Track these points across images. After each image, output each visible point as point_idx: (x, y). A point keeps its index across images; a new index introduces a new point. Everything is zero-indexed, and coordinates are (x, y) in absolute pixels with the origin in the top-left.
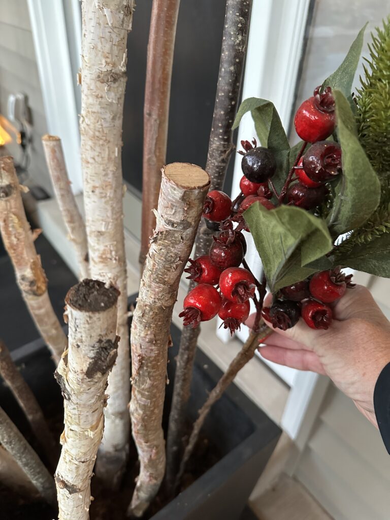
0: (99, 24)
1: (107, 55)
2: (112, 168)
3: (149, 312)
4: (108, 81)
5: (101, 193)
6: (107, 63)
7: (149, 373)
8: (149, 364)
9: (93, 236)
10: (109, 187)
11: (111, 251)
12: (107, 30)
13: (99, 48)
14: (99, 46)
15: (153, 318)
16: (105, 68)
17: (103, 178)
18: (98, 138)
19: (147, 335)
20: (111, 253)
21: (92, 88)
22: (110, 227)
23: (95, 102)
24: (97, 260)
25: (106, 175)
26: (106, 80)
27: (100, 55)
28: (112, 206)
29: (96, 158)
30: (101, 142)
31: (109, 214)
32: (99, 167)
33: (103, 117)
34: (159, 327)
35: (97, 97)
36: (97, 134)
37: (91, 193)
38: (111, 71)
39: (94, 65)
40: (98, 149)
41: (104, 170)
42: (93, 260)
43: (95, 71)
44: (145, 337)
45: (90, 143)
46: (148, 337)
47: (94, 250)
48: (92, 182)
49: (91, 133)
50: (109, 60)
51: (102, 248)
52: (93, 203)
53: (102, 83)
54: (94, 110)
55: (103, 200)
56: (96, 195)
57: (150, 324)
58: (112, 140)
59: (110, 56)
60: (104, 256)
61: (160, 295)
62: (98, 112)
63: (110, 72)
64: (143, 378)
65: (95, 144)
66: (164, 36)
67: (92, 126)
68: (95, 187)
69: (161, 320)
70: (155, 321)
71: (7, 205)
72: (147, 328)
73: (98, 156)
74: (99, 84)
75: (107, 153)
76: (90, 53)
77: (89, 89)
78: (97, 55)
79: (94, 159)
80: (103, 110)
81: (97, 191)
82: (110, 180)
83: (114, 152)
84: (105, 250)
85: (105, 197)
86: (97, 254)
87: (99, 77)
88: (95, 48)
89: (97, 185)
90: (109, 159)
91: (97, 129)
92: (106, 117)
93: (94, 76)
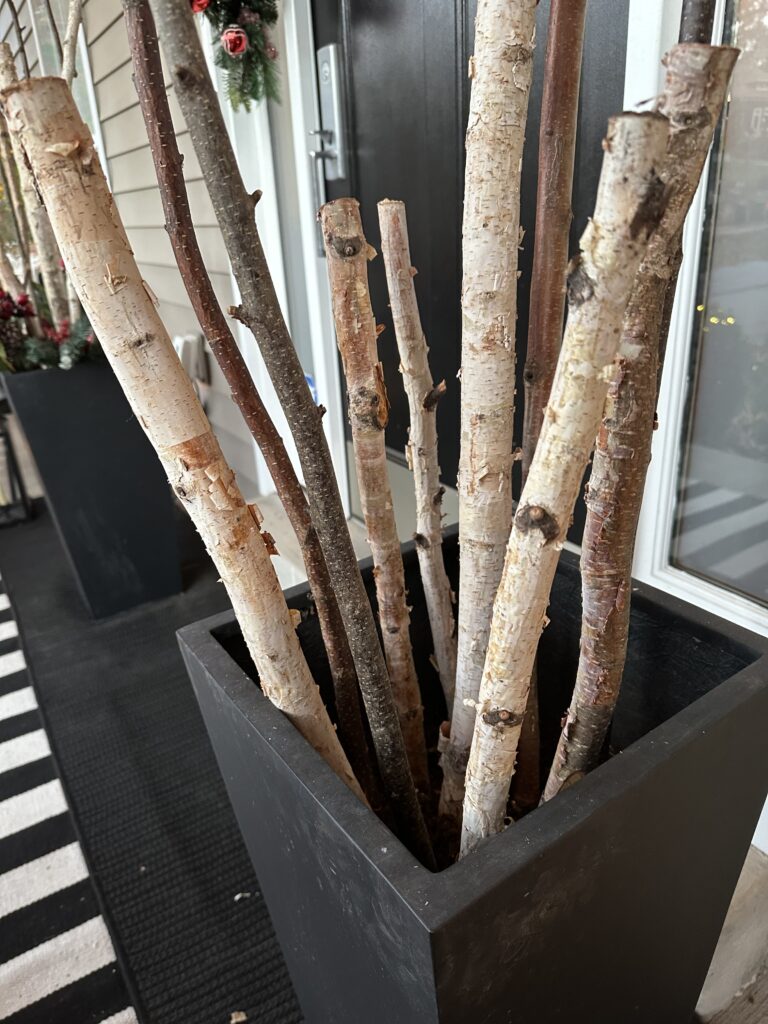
1: (517, 24)
2: (513, 186)
3: (638, 286)
4: (516, 60)
5: (497, 226)
6: (517, 35)
7: (636, 391)
8: (637, 376)
9: (477, 303)
10: (508, 217)
11: (503, 328)
13: (507, 16)
14: (508, 12)
15: (642, 297)
16: (513, 42)
17: (500, 203)
18: (500, 142)
19: (634, 325)
20: (502, 331)
21: (493, 70)
22: (504, 285)
23: (498, 88)
25: (505, 198)
26: (514, 57)
27: (507, 25)
28: (508, 249)
29: (495, 172)
30: (503, 148)
31: (505, 262)
32: (498, 185)
33: (507, 110)
34: (652, 311)
35: (501, 81)
36: (498, 135)
37: (481, 228)
38: (521, 45)
39: (498, 39)
40: (497, 158)
41: (503, 190)
42: (472, 347)
43: (501, 46)
44: (630, 330)
45: (488, 150)
46: (635, 328)
47: (474, 329)
48: (484, 210)
49: (490, 135)
50: (519, 31)
51: (489, 322)
52: (483, 245)
53: (509, 61)
54: (496, 101)
55: (499, 238)
56: (489, 230)
57: (638, 307)
58: (515, 146)
59: (520, 26)
60: (491, 337)
61: (654, 256)
62: (501, 104)
63: (520, 48)
64: (626, 402)
65: (494, 150)
67: (492, 125)
68: (488, 218)
69: (654, 300)
70: (646, 302)
71: (351, 270)
72: (633, 315)
73: (497, 168)
74: (504, 63)
75: (509, 165)
76: (494, 24)
78: (504, 25)
79: (491, 172)
80: (508, 101)
81: (491, 224)
82: (509, 207)
83: (517, 165)
84: (493, 325)
85: (502, 233)
86: (479, 334)
87: (505, 54)
88: (502, 16)
89: (492, 214)
90: (512, 175)
91: (499, 128)
92: (511, 110)
93: (499, 54)
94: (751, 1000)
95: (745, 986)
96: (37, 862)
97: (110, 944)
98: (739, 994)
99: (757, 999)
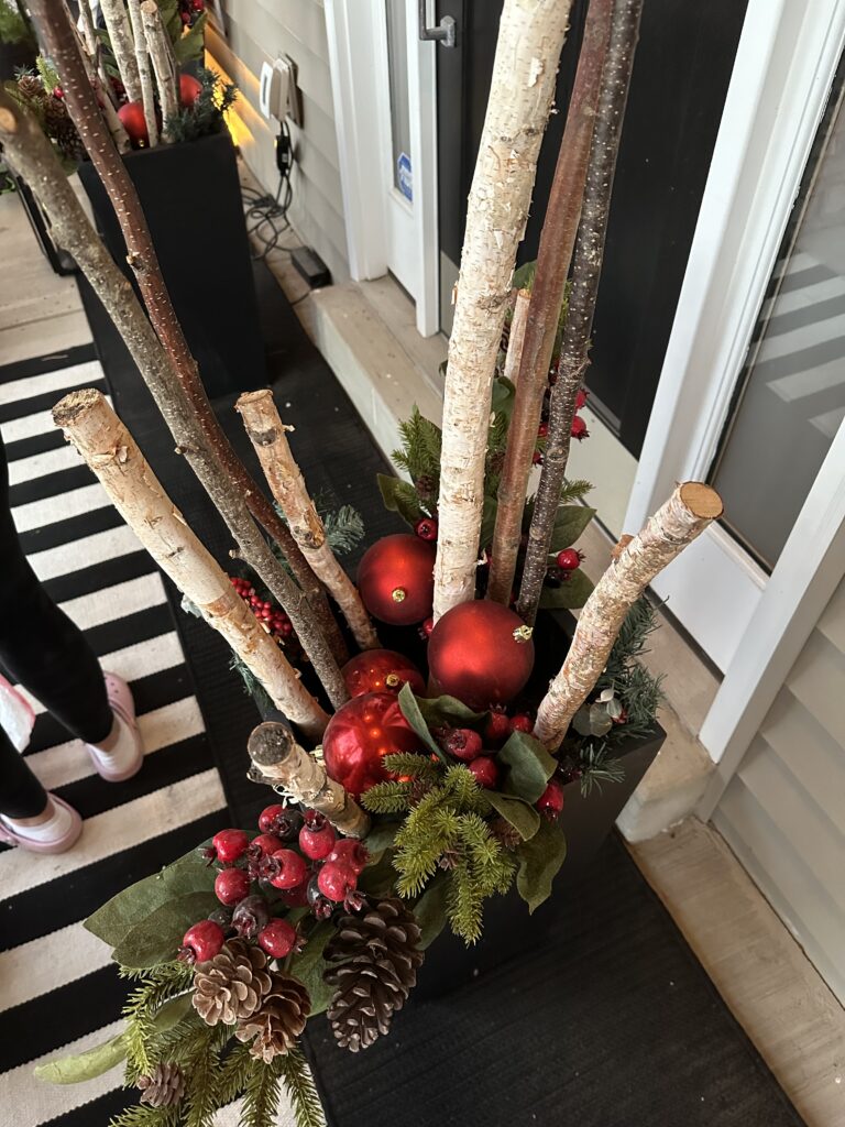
0: (487, 245)
1: (492, 278)
2: (481, 399)
4: (489, 306)
5: (465, 427)
6: (491, 288)
9: (448, 472)
10: (475, 420)
11: (468, 491)
12: (495, 251)
13: (484, 271)
14: (484, 268)
16: (488, 293)
17: (470, 411)
18: (470, 369)
21: (469, 313)
22: (470, 464)
23: (471, 329)
24: (449, 499)
25: (473, 407)
26: (487, 305)
27: (484, 280)
28: (475, 441)
29: (465, 390)
30: (473, 373)
31: (471, 449)
33: (479, 346)
35: (475, 324)
36: (470, 364)
37: (453, 427)
38: (494, 295)
39: (475, 289)
40: (468, 380)
41: (472, 403)
42: (444, 497)
43: (476, 296)
45: (460, 374)
47: (448, 488)
48: (456, 415)
49: (463, 363)
50: (493, 284)
51: (457, 486)
52: (454, 438)
53: (483, 309)
54: (469, 338)
55: (467, 435)
56: (459, 429)
58: (485, 370)
59: (495, 279)
60: (458, 496)
62: (473, 341)
63: (492, 297)
65: (465, 375)
66: (564, 227)
67: (464, 356)
68: (459, 421)
73: (468, 387)
74: (478, 310)
75: (479, 383)
76: (471, 275)
77: (466, 314)
78: (480, 278)
79: (462, 390)
80: (479, 339)
81: (461, 425)
82: (477, 413)
83: (486, 382)
84: (460, 489)
85: (469, 431)
86: (451, 492)
87: (479, 302)
89: (462, 418)
90: (480, 391)
91: (470, 359)
92: (481, 346)
93: (474, 301)
94: (673, 836)
95: (672, 826)
96: (143, 644)
97: (201, 719)
98: (665, 830)
99: (677, 836)
